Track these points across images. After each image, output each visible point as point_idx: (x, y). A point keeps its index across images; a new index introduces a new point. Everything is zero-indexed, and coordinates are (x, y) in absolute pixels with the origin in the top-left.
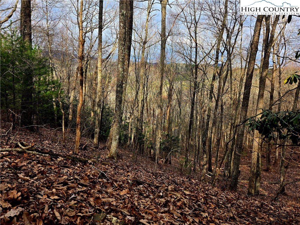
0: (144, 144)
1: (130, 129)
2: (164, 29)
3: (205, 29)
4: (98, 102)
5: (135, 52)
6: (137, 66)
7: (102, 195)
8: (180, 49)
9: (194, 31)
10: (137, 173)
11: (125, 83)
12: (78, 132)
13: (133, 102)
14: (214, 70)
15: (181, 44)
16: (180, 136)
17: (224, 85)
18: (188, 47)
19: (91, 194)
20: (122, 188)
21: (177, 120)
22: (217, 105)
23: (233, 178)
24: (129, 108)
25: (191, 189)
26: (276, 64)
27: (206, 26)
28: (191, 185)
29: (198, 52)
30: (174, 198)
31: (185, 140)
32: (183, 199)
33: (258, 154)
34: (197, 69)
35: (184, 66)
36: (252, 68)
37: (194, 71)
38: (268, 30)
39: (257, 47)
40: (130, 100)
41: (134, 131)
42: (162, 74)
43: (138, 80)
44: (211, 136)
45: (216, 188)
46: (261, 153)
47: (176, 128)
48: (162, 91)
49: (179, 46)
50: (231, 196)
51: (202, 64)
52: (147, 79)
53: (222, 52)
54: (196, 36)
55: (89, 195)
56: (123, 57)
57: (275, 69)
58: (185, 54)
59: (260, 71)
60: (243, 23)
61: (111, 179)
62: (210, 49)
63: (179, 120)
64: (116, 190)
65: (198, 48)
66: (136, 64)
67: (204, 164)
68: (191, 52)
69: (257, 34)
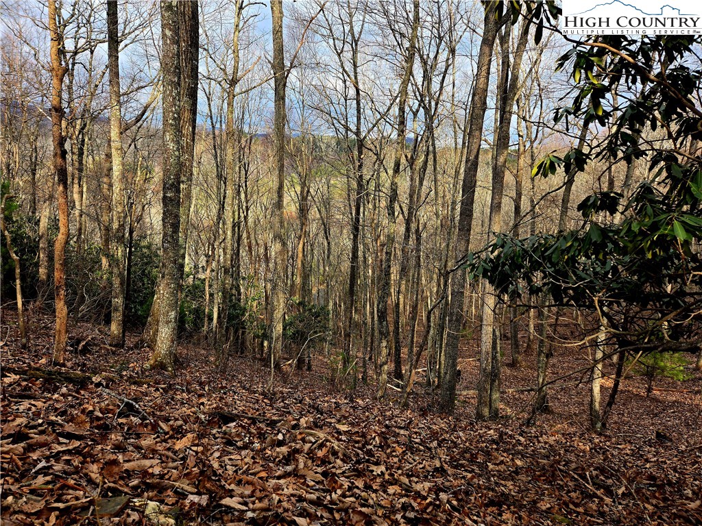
0: (245, 328)
1: (208, 295)
2: (279, 50)
3: (376, 56)
4: (118, 230)
5: (209, 104)
6: (218, 139)
7: (124, 455)
8: (321, 101)
9: (352, 61)
10: (225, 396)
11: (188, 180)
12: (61, 307)
13: (213, 228)
14: (397, 151)
15: (322, 90)
16: (331, 304)
17: (421, 184)
18: (339, 97)
19: (92, 456)
20: (181, 433)
21: (322, 268)
22: (408, 229)
23: (445, 386)
24: (203, 244)
25: (353, 419)
26: (524, 140)
27: (376, 49)
28: (354, 410)
29: (362, 110)
30: (311, 442)
31: (342, 313)
32: (330, 442)
33: (494, 331)
34: (361, 148)
35: (333, 143)
36: (475, 147)
37: (356, 152)
38: (506, 63)
39: (486, 100)
40: (206, 225)
41: (218, 298)
42: (281, 160)
43: (222, 175)
44: (398, 299)
45: (409, 411)
46: (500, 330)
47: (322, 287)
48: (282, 201)
49: (318, 95)
50: (440, 424)
51: (373, 137)
52: (246, 172)
53: (414, 110)
54: (356, 73)
55: (88, 457)
56: (175, 115)
57: (522, 148)
58: (333, 114)
59: (493, 154)
60: (456, 48)
61: (154, 415)
62: (388, 103)
63: (327, 269)
64: (165, 441)
65: (363, 101)
66: (214, 134)
67: (383, 362)
68: (346, 109)
69: (484, 73)
